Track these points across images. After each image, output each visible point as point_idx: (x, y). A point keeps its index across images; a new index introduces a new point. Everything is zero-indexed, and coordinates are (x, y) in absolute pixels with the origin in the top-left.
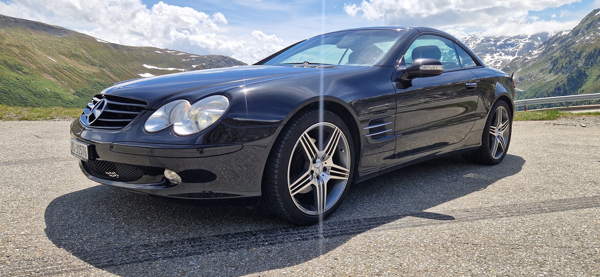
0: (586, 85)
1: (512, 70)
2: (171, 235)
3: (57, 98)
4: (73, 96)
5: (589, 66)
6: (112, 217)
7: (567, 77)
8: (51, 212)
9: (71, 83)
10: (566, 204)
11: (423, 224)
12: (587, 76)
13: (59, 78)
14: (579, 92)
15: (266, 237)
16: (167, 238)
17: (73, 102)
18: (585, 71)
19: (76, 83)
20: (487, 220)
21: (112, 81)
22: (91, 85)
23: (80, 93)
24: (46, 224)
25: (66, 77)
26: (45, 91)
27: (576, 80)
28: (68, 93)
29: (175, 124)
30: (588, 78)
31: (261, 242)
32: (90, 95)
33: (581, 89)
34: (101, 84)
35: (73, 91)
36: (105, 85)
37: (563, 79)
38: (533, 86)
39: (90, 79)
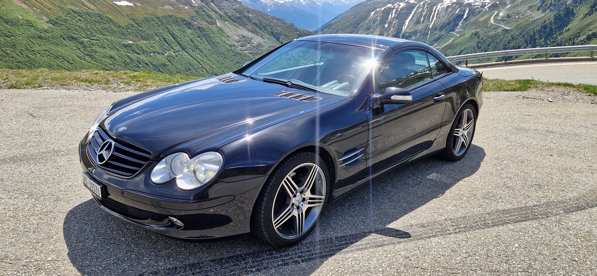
0: (572, 24)
1: (501, 6)
2: (174, 260)
3: (30, 26)
4: (47, 24)
5: (578, 4)
6: (122, 238)
7: (554, 15)
8: (69, 230)
9: (43, 10)
10: (507, 215)
11: (384, 243)
12: (575, 15)
13: (30, 4)
14: (564, 30)
15: (254, 261)
16: (172, 264)
17: (47, 31)
18: (573, 9)
19: (48, 11)
20: (438, 238)
21: (87, 8)
22: (64, 12)
23: (54, 22)
24: (68, 247)
25: (37, 3)
26: (17, 19)
27: (563, 18)
28: (42, 21)
29: (177, 177)
30: (575, 16)
31: (249, 268)
32: (64, 23)
33: (567, 28)
34: (75, 12)
35: (46, 19)
36: (80, 13)
37: (550, 17)
38: (520, 23)
39: (63, 6)
